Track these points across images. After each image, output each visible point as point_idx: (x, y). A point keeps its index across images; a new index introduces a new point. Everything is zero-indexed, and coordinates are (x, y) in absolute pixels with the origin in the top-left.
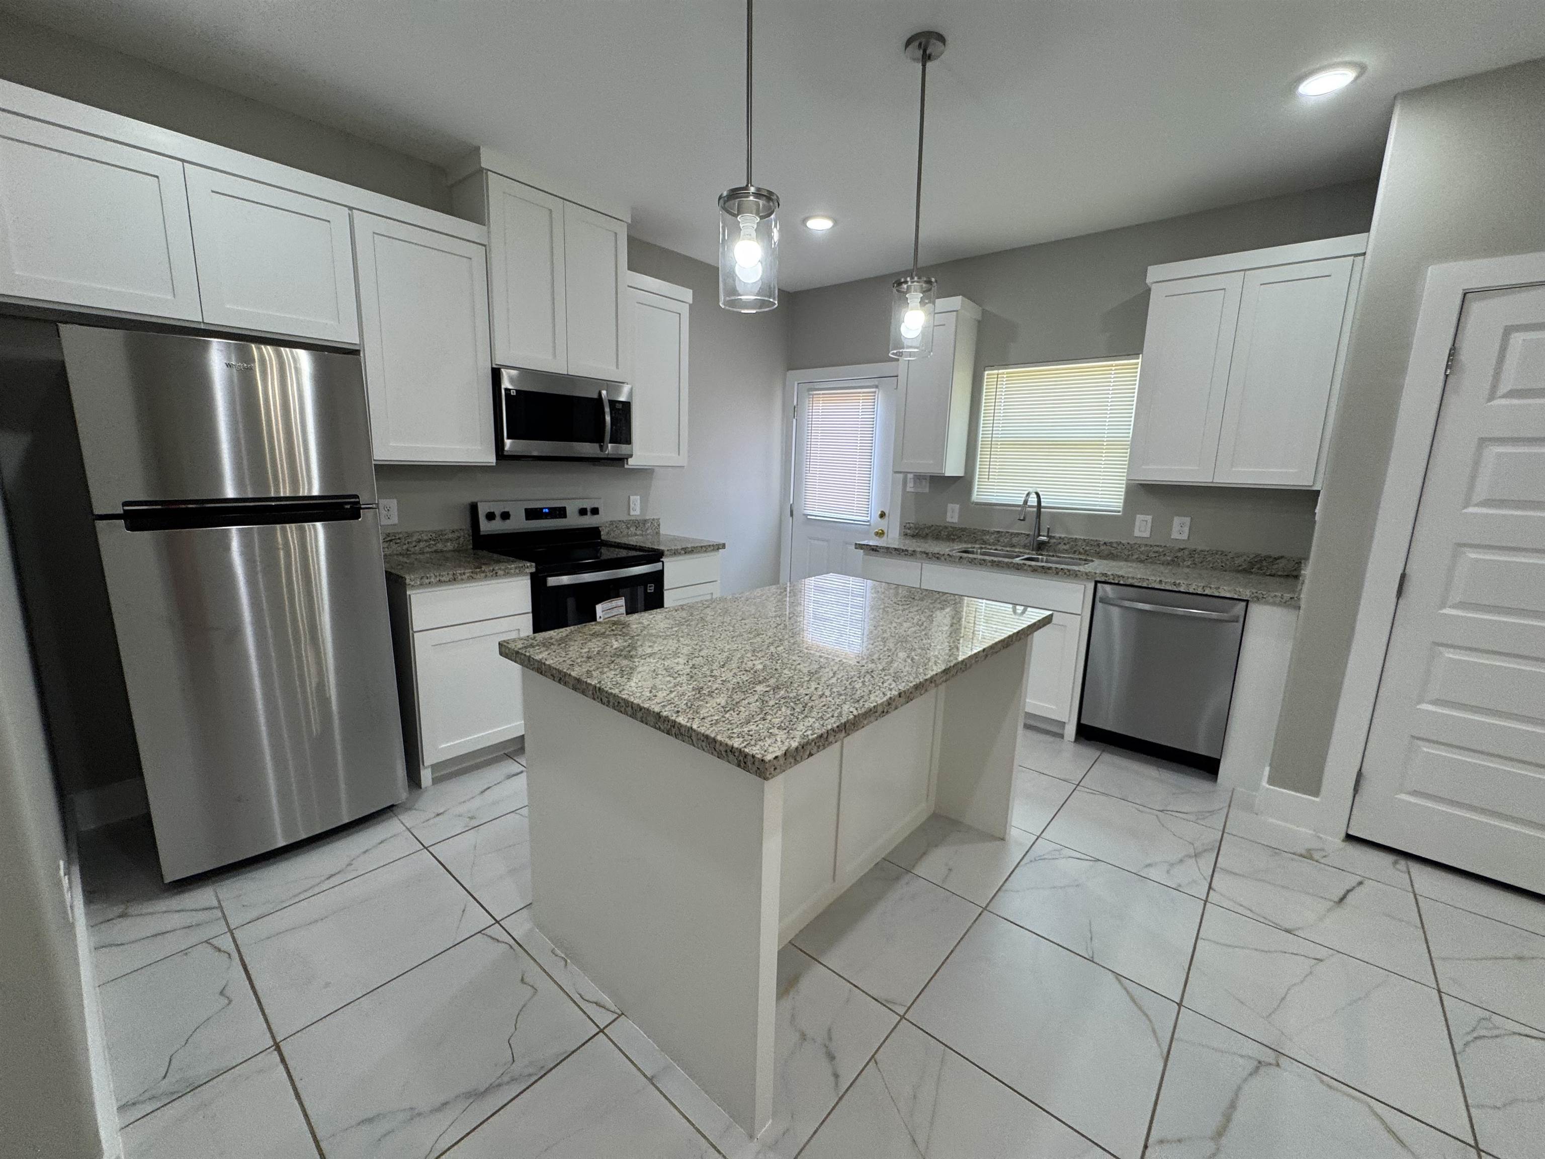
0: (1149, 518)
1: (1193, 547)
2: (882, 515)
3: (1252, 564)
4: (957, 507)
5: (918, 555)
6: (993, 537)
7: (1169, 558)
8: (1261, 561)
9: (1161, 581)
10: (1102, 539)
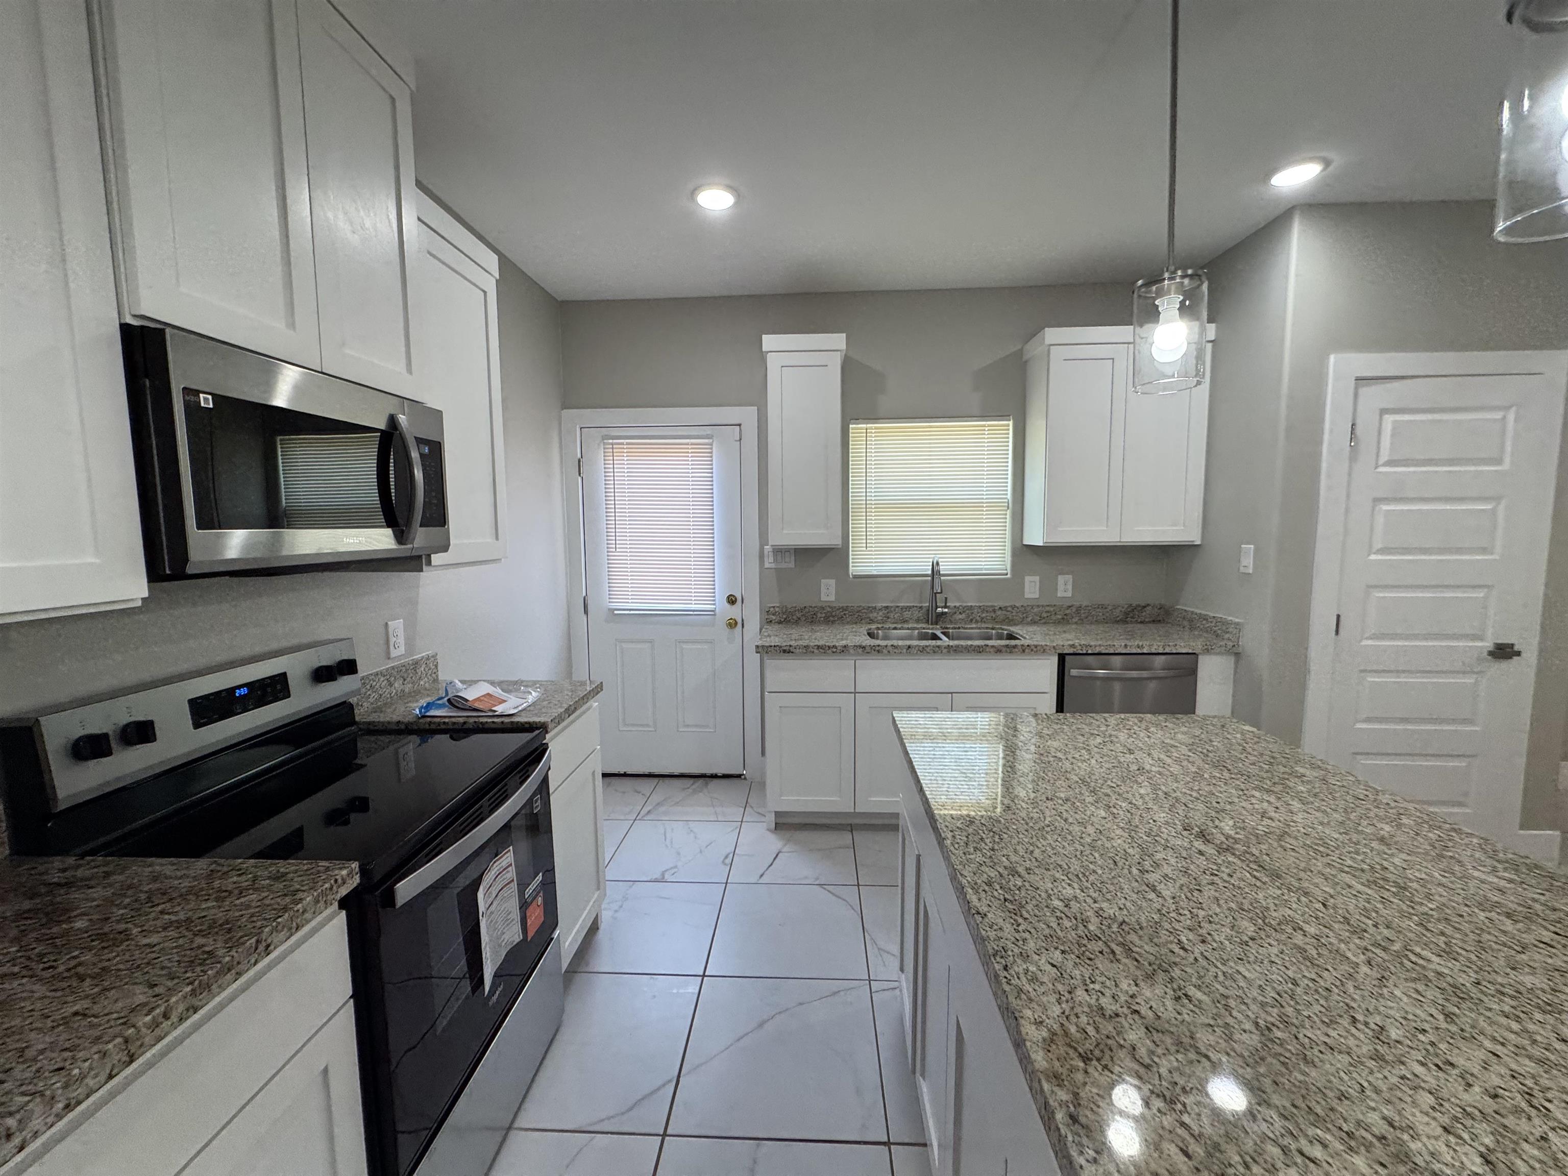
0: (1037, 578)
1: (1078, 604)
2: (732, 600)
3: (1126, 614)
4: (832, 582)
5: (852, 651)
6: (881, 613)
7: (1060, 617)
8: (1133, 610)
9: (1126, 646)
10: (998, 604)
